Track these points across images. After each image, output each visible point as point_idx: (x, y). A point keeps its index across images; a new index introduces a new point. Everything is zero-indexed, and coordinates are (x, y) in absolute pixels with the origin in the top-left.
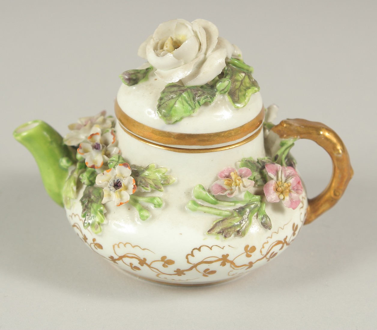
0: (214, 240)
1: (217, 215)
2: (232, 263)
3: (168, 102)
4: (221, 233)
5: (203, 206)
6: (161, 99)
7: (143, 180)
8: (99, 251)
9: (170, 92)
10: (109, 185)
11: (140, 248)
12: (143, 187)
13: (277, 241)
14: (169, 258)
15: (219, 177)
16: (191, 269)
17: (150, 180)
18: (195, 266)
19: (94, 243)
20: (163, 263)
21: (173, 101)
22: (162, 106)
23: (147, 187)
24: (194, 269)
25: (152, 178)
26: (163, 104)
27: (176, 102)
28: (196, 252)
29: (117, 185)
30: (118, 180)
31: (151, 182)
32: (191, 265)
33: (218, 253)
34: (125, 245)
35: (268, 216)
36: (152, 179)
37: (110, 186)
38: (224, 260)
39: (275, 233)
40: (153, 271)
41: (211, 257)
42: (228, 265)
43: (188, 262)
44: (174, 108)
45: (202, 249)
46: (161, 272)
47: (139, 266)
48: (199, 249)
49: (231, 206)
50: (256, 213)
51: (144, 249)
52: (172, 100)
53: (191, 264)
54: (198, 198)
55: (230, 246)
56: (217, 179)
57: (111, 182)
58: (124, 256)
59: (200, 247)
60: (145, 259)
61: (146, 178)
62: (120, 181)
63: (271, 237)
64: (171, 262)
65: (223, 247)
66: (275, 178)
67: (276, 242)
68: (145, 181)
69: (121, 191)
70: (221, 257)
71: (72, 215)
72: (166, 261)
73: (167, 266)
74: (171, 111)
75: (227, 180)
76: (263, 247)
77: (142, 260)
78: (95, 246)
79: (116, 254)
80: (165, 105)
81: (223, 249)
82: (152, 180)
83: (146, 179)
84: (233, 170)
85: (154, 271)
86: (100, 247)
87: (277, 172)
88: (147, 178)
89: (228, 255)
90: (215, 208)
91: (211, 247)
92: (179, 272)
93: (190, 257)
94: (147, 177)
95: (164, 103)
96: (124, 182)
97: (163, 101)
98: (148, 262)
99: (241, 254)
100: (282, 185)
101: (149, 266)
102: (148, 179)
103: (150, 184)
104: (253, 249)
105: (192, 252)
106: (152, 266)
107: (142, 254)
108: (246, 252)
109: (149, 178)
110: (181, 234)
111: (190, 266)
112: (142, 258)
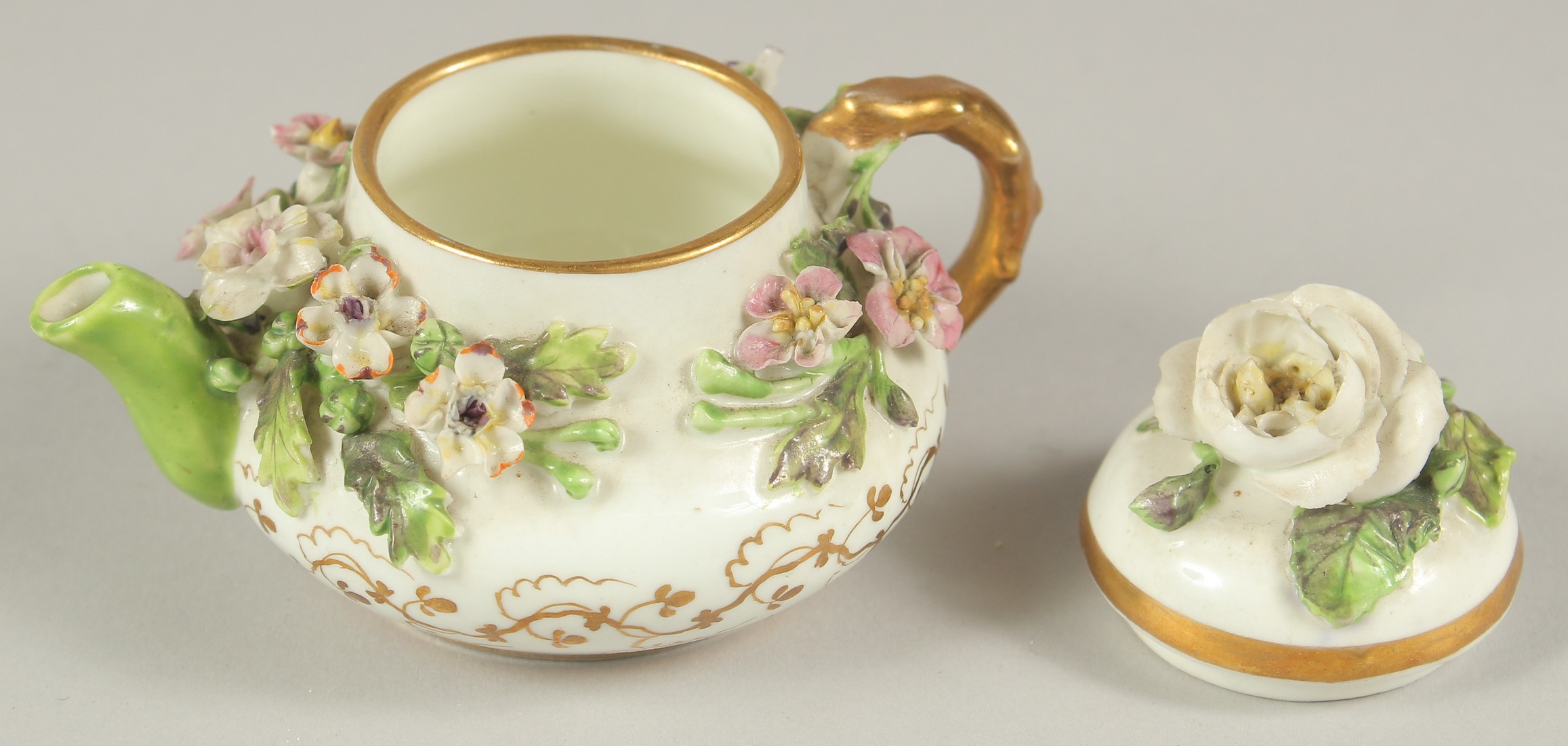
0: (791, 499)
1: (777, 425)
2: (842, 549)
3: (1324, 563)
4: (805, 475)
5: (732, 410)
6: (1300, 558)
7: (542, 380)
8: (442, 619)
9: (1320, 532)
10: (448, 421)
11: (587, 580)
12: (547, 399)
13: (927, 452)
14: (677, 587)
15: (753, 314)
16: (740, 600)
17: (564, 375)
18: (752, 589)
19: (422, 601)
20: (661, 605)
21: (1339, 559)
22: (1313, 579)
23: (560, 396)
24: (749, 598)
25: (568, 367)
26: (1312, 573)
27: (1348, 559)
28: (750, 549)
29: (472, 415)
30: (472, 397)
31: (568, 380)
32: (740, 591)
33: (807, 534)
34: (536, 584)
35: (903, 390)
36: (569, 370)
37: (452, 423)
38: (825, 547)
39: (922, 430)
40: (628, 635)
41: (792, 551)
42: (833, 558)
43: (733, 584)
44: (1350, 579)
45: (764, 535)
46: (653, 633)
47: (586, 632)
48: (758, 539)
49: (802, 388)
50: (866, 388)
51: (600, 582)
52: (1334, 555)
53: (740, 586)
54: (715, 390)
55: (832, 505)
56: (747, 321)
57: (452, 412)
58: (537, 616)
59: (760, 532)
60: (605, 610)
61: (548, 370)
62: (476, 401)
63: (916, 447)
64: (685, 597)
65: (817, 514)
66: (884, 273)
67: (927, 454)
68: (550, 379)
69: (491, 427)
70: (814, 543)
71: (314, 531)
72: (672, 597)
73: (673, 612)
74: (1343, 588)
75: (779, 316)
76: (905, 481)
77: (597, 613)
78: (427, 607)
79: (508, 617)
80: (1321, 576)
81: (818, 518)
82: (568, 372)
83: (550, 375)
84: (781, 283)
85: (631, 634)
86: (448, 606)
87: (882, 251)
88: (552, 371)
89: (831, 532)
90: (766, 408)
91: (788, 524)
92: (707, 618)
93: (737, 569)
94: (549, 367)
95: (1313, 570)
96: (493, 401)
97: (1308, 564)
98: (615, 615)
99: (862, 519)
100: (907, 288)
101: (617, 625)
102: (555, 372)
103: (568, 386)
104: (886, 493)
105: (740, 552)
106: (627, 622)
107: (592, 599)
108: (871, 509)
109: (557, 370)
110: (699, 509)
111: (738, 592)
112: (595, 608)
